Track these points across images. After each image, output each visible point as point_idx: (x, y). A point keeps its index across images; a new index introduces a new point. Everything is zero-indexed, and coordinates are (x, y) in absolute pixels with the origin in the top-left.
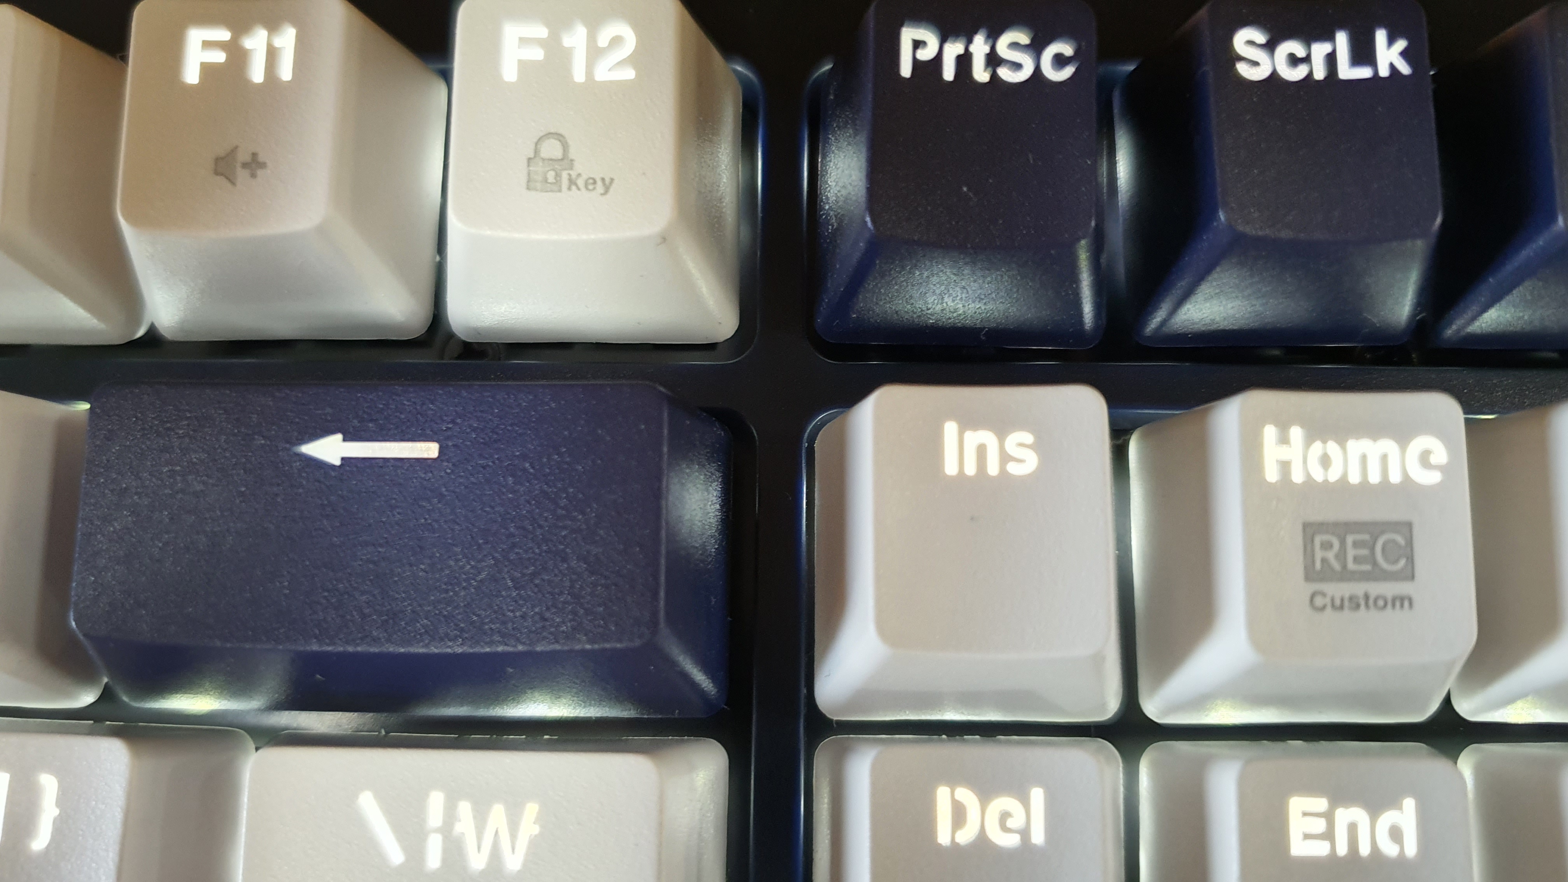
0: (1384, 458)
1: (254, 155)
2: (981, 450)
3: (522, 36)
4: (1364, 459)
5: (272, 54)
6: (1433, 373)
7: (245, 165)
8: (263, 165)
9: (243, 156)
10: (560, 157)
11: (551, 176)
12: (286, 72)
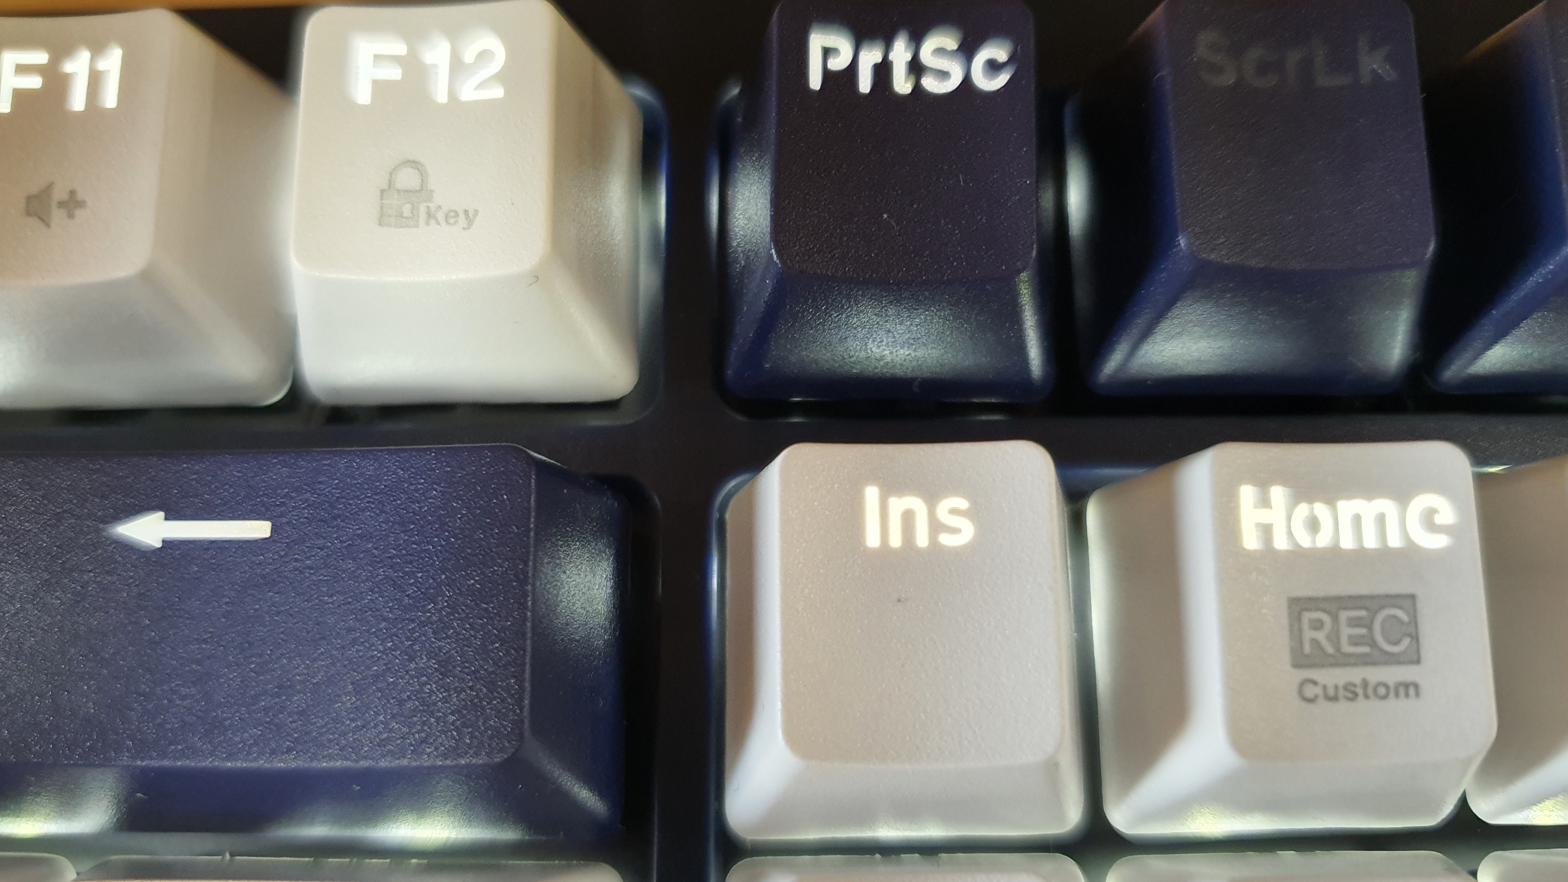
0: (1381, 520)
1: (72, 193)
2: (908, 517)
3: (378, 53)
4: (1357, 520)
5: (95, 80)
6: (1431, 421)
7: (61, 204)
8: (81, 204)
9: (59, 194)
10: (418, 188)
11: (407, 210)
12: (110, 99)
